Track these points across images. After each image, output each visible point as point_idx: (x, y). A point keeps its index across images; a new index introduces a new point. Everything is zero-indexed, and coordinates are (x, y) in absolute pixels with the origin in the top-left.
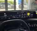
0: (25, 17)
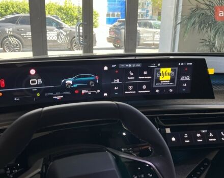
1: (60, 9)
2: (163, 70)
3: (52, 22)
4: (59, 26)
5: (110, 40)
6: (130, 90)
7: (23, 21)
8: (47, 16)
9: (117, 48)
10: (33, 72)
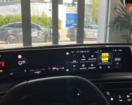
0: (92, 67)
1: (39, 19)
2: (103, 54)
3: (34, 26)
4: (39, 29)
5: (68, 36)
6: (83, 67)
7: (18, 26)
8: (32, 23)
9: (72, 40)
10: (20, 57)
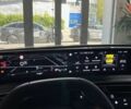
0: (96, 69)
5: (71, 36)
